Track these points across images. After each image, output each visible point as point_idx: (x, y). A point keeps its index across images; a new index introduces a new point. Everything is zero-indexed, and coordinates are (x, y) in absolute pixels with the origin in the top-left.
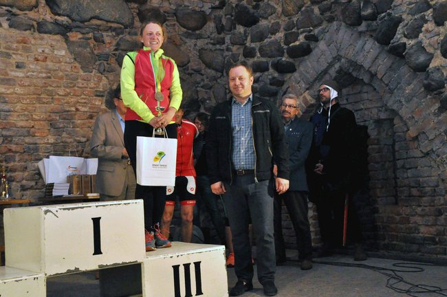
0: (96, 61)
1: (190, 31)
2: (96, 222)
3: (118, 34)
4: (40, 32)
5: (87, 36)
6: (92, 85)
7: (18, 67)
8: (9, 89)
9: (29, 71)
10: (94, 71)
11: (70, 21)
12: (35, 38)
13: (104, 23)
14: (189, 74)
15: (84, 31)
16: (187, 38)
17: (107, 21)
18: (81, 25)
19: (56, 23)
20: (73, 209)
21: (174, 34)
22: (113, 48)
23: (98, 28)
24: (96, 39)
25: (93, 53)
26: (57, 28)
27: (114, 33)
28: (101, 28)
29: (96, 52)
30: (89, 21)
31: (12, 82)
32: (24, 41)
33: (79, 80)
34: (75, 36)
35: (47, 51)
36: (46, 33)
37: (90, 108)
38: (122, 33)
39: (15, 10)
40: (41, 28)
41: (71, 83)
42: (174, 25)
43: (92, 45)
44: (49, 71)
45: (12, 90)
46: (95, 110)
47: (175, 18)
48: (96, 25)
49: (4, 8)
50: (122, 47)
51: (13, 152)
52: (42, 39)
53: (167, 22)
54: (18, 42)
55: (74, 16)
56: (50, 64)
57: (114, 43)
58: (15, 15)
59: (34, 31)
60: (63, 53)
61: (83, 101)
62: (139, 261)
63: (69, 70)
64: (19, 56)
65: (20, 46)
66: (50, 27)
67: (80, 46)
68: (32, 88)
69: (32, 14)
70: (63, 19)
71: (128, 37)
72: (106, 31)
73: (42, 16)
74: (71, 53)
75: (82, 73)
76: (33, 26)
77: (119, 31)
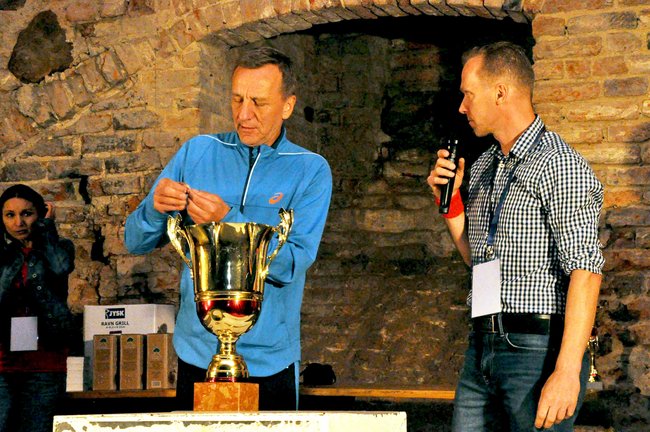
8: (625, 107)
20: (124, 425)
31: (635, 87)
45: (634, 109)
51: (635, 267)
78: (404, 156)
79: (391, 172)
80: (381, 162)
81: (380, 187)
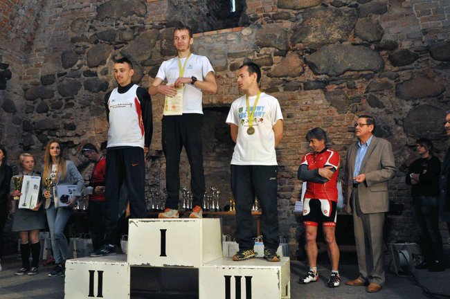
0: (350, 104)
1: (445, 62)
2: (163, 232)
3: (368, 80)
4: (305, 89)
5: (341, 85)
6: (346, 124)
7: (288, 117)
9: (296, 119)
10: (349, 111)
11: (328, 77)
12: (300, 95)
13: (356, 72)
14: (443, 102)
15: (338, 82)
16: (442, 69)
17: (359, 71)
18: (336, 78)
19: (317, 81)
20: (147, 221)
21: (427, 68)
22: (364, 91)
23: (350, 78)
24: (349, 87)
25: (347, 98)
26: (317, 84)
27: (364, 79)
28: (353, 77)
29: (349, 97)
30: (343, 74)
32: (293, 99)
33: (334, 121)
34: (332, 88)
35: (309, 102)
36: (309, 89)
37: (343, 142)
38: (372, 78)
39: (288, 78)
40: (307, 87)
41: (328, 124)
42: (428, 60)
43: (346, 92)
44: (310, 116)
46: (348, 143)
47: (429, 54)
48: (349, 76)
49: (281, 78)
50: (372, 89)
52: (305, 94)
53: (419, 60)
54: (289, 100)
55: (331, 72)
56: (311, 112)
57: (365, 87)
58: (288, 82)
59: (301, 90)
60: (321, 102)
61: (338, 136)
62: (195, 266)
63: (326, 114)
64: (289, 110)
65: (290, 102)
66: (312, 84)
67: (335, 94)
68: (298, 131)
69: (300, 79)
70: (322, 77)
71: (377, 80)
72: (358, 78)
73: (307, 78)
74: (328, 101)
75: (337, 114)
76: (300, 86)
77: (369, 76)
78: (221, 145)
79: (217, 150)
80: (215, 147)
81: (214, 154)
